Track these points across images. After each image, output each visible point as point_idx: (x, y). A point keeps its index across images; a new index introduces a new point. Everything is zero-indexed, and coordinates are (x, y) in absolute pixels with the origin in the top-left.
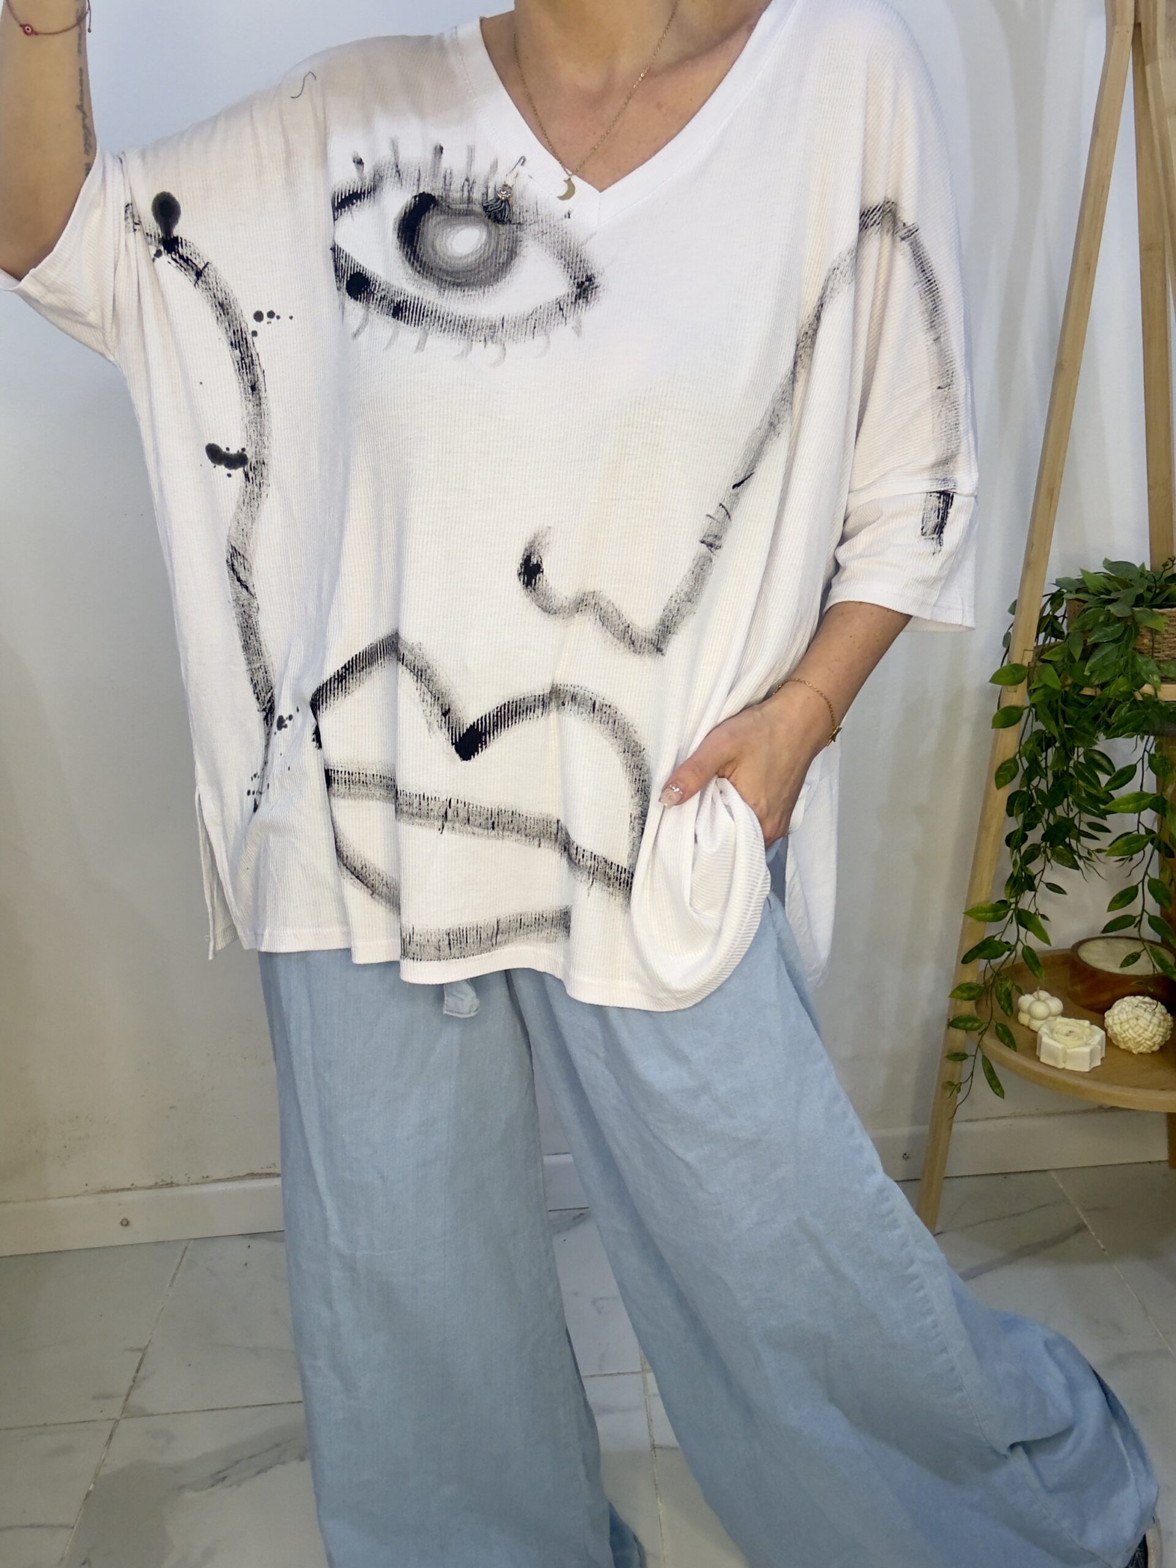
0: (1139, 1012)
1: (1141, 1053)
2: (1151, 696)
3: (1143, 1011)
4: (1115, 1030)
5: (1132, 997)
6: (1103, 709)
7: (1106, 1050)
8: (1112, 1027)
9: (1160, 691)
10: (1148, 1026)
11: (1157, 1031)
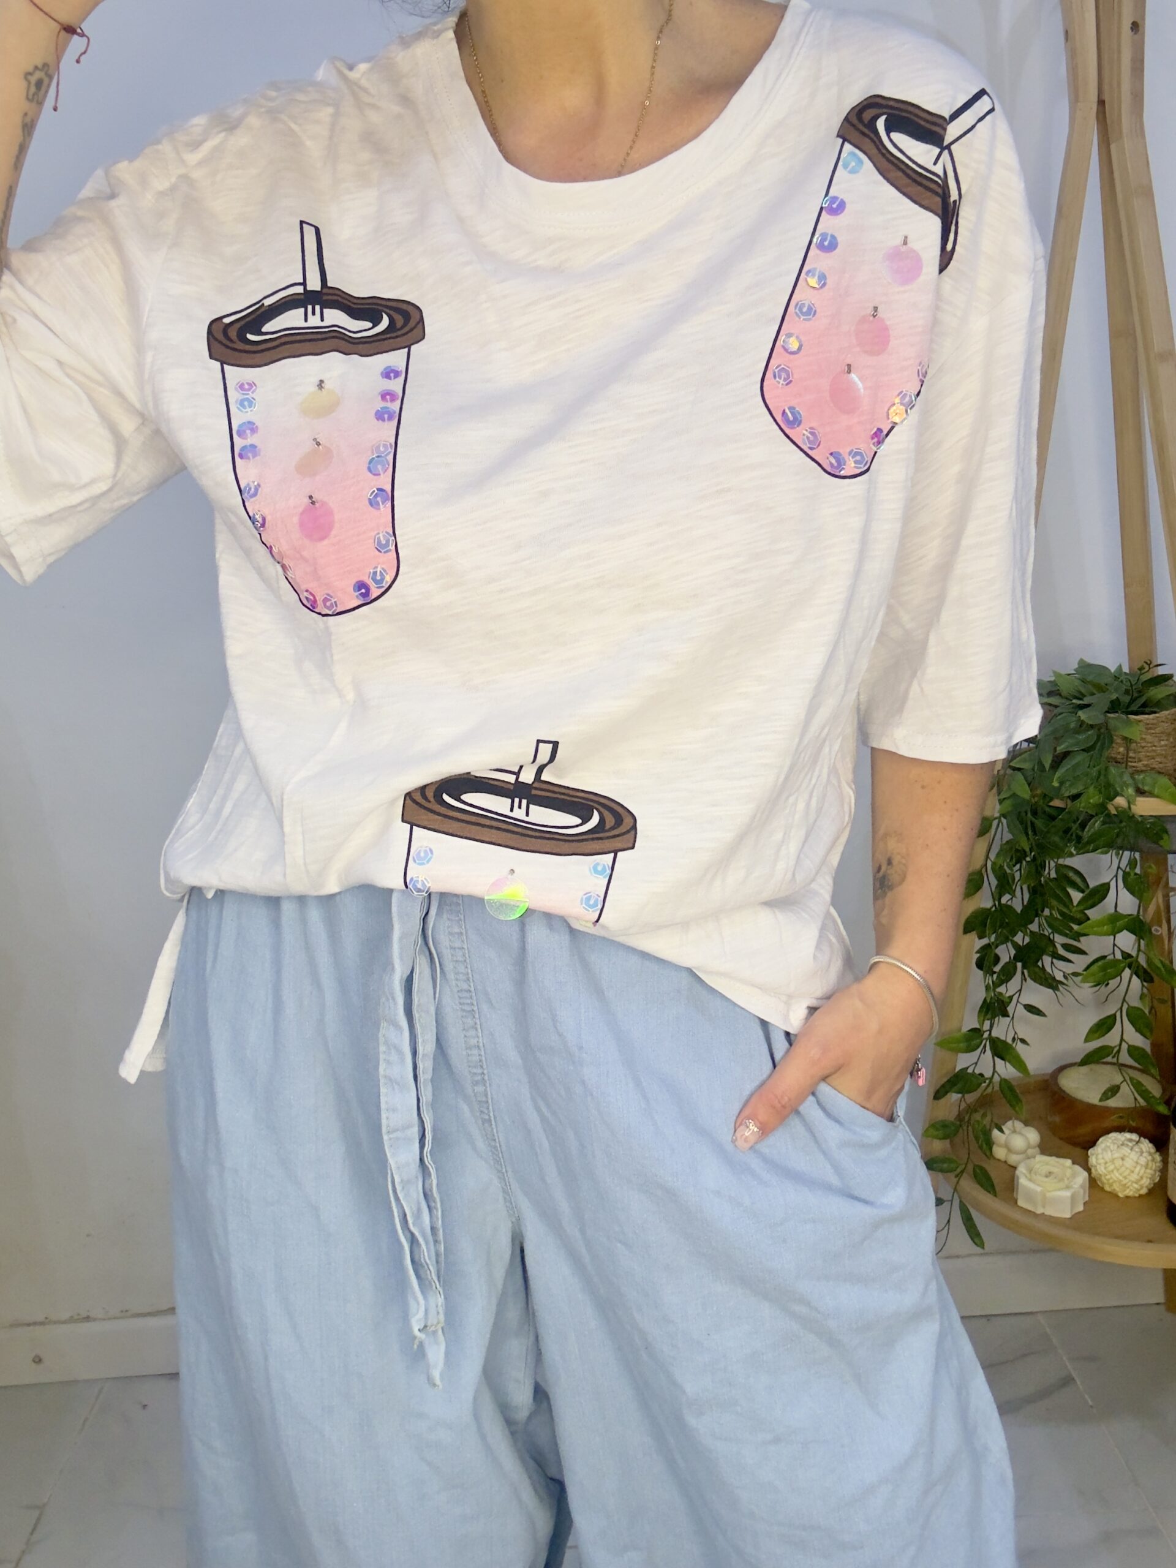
0: (1126, 1151)
1: (1127, 1197)
2: (1125, 809)
3: (1129, 1151)
4: (1099, 1170)
5: (1118, 1133)
6: (1075, 822)
7: (1089, 1193)
8: (1096, 1166)
9: (1135, 805)
10: (1135, 1167)
11: (1145, 1172)
